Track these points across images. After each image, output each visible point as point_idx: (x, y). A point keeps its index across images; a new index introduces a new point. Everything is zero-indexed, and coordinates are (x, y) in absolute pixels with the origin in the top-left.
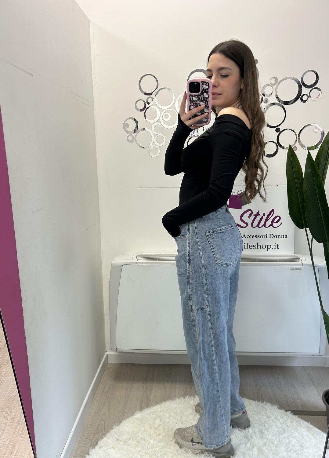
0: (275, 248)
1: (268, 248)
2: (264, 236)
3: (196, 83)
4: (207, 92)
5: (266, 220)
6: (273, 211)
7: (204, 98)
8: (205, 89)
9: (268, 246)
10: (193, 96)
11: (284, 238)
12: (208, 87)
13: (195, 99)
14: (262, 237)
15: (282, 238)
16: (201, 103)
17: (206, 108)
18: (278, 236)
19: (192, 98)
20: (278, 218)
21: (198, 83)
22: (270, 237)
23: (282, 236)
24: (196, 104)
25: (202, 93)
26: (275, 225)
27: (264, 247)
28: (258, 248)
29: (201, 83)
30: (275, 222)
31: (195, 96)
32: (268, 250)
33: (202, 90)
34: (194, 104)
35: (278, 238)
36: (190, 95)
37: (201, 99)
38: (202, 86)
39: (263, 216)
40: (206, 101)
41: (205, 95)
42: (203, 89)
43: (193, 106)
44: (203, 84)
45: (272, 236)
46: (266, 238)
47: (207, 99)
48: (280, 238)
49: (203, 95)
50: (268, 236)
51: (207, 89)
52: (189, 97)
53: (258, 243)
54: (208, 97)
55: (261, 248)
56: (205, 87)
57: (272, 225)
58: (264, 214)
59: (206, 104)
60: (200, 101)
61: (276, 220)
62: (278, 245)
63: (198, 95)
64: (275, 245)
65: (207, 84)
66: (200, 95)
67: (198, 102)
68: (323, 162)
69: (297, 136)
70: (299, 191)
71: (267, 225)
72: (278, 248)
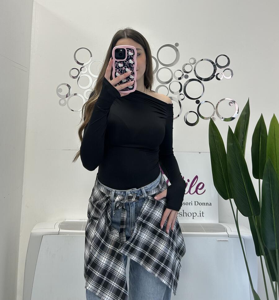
0: (200, 216)
1: (193, 216)
2: (189, 203)
3: (121, 50)
4: (132, 59)
5: (191, 187)
6: (197, 177)
7: (130, 64)
8: (130, 56)
9: (193, 213)
10: (118, 63)
11: (208, 205)
12: (133, 54)
13: (121, 65)
14: (187, 204)
15: (206, 205)
16: (127, 69)
17: (131, 74)
18: (203, 203)
19: (118, 65)
20: (201, 185)
21: (124, 50)
22: (195, 205)
23: (206, 203)
24: (122, 70)
25: (128, 60)
26: (199, 191)
27: (190, 215)
28: (184, 216)
29: (126, 50)
30: (199, 189)
31: (120, 62)
32: (193, 218)
33: (128, 57)
34: (119, 70)
35: (203, 205)
36: (116, 62)
37: (127, 65)
38: (128, 53)
39: (188, 182)
40: (131, 68)
41: (131, 61)
42: (129, 55)
43: (118, 72)
44: (128, 51)
45: (197, 203)
46: (192, 205)
47: (132, 65)
48: (205, 205)
49: (129, 62)
50: (193, 203)
51: (132, 56)
52: (115, 63)
53: (183, 210)
54: (134, 63)
55: (187, 215)
56: (131, 54)
57: (196, 191)
58: (188, 181)
59: (131, 70)
60: (125, 68)
61: (200, 187)
62: (203, 213)
63: (123, 62)
64: (200, 213)
65: (132, 50)
66: (126, 62)
67: (124, 68)
68: (241, 135)
69: (214, 108)
70: (222, 161)
71: (192, 192)
72: (203, 216)
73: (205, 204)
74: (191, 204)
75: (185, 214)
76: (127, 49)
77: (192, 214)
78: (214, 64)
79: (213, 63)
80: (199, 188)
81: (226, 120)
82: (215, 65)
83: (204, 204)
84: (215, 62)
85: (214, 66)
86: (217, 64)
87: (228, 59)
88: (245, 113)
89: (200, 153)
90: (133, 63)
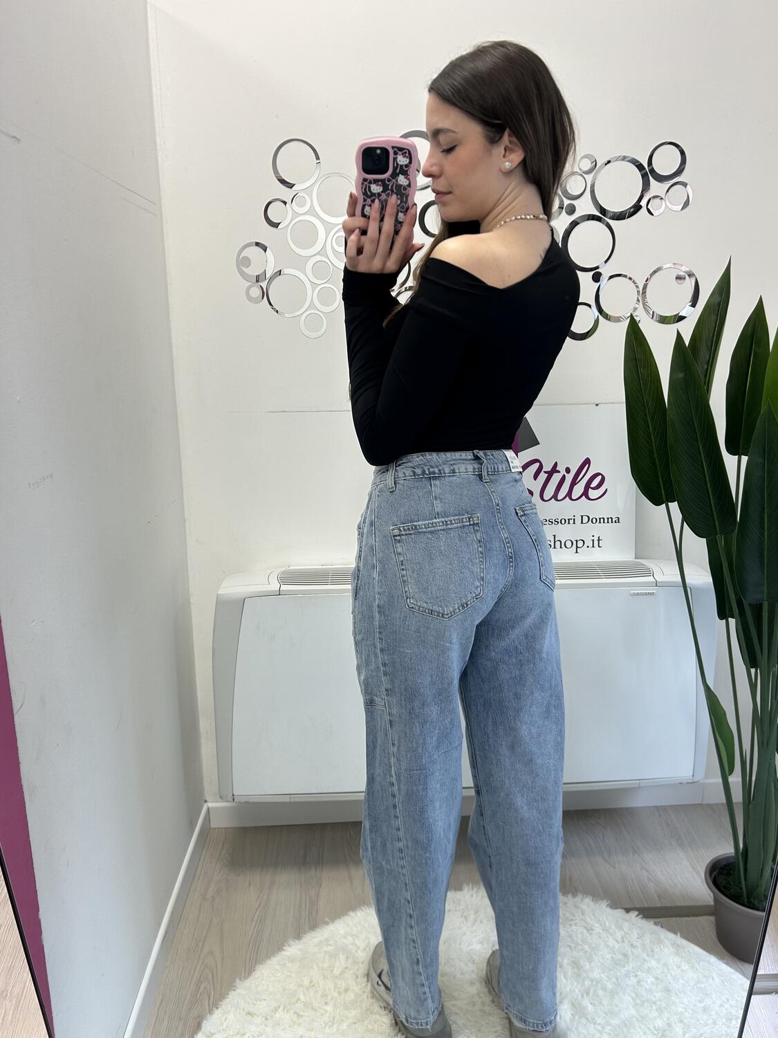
0: (593, 547)
1: (577, 547)
2: (569, 520)
3: (378, 151)
4: (405, 173)
5: (574, 483)
6: (587, 462)
7: (399, 187)
8: (401, 166)
9: (577, 541)
10: (370, 183)
11: (612, 522)
12: (408, 160)
14: (563, 522)
15: (608, 522)
18: (600, 519)
19: (370, 188)
20: (599, 479)
21: (385, 151)
22: (582, 523)
23: (608, 518)
25: (394, 175)
26: (592, 494)
27: (569, 544)
29: (391, 152)
30: (591, 488)
31: (376, 181)
32: (577, 552)
33: (395, 169)
35: (600, 522)
36: (365, 180)
37: (392, 190)
38: (395, 159)
39: (566, 474)
40: (402, 195)
41: (402, 180)
42: (397, 164)
44: (395, 153)
45: (585, 519)
46: (574, 523)
47: (405, 189)
48: (604, 522)
49: (397, 181)
50: (578, 520)
51: (407, 166)
52: (364, 184)
53: (555, 536)
54: (409, 185)
55: (563, 546)
56: (402, 160)
57: (585, 494)
58: (568, 470)
59: (402, 201)
61: (594, 484)
62: (599, 540)
63: (383, 181)
64: (593, 540)
65: (406, 153)
66: (389, 180)
67: (383, 196)
68: (703, 354)
69: (638, 292)
70: (652, 419)
71: (575, 495)
72: (599, 546)
73: (606, 521)
74: (572, 522)
75: (558, 544)
76: (393, 148)
77: (575, 543)
78: (643, 172)
79: (640, 167)
80: (591, 486)
81: (664, 320)
82: (647, 173)
83: (602, 520)
84: (646, 165)
85: (645, 176)
86: (652, 171)
87: (682, 153)
88: (717, 299)
89: (597, 405)
90: (408, 183)
